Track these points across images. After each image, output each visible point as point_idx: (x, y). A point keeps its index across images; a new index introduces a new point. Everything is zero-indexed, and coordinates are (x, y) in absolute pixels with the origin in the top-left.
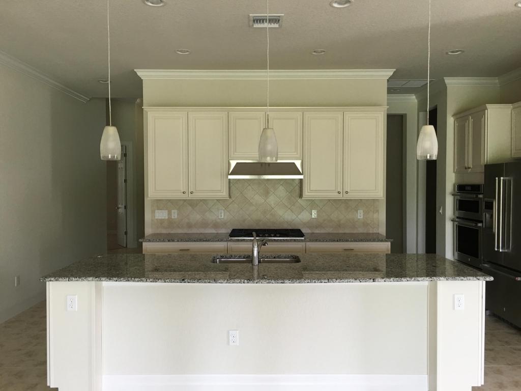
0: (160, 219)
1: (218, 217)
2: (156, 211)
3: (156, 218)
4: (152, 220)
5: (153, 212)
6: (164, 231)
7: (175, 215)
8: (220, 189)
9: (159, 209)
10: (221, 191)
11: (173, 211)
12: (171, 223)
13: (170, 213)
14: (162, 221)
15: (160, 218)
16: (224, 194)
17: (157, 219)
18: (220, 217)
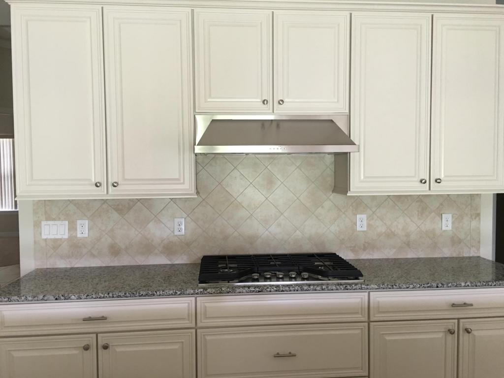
0: (51, 239)
1: (173, 232)
2: (43, 223)
3: (44, 237)
4: (35, 242)
5: (37, 225)
6: (62, 264)
7: (83, 229)
8: (177, 177)
9: (49, 218)
10: (178, 179)
11: (79, 222)
12: (76, 246)
13: (72, 227)
14: (56, 244)
15: (53, 237)
16: (186, 186)
17: (46, 240)
18: (177, 233)
